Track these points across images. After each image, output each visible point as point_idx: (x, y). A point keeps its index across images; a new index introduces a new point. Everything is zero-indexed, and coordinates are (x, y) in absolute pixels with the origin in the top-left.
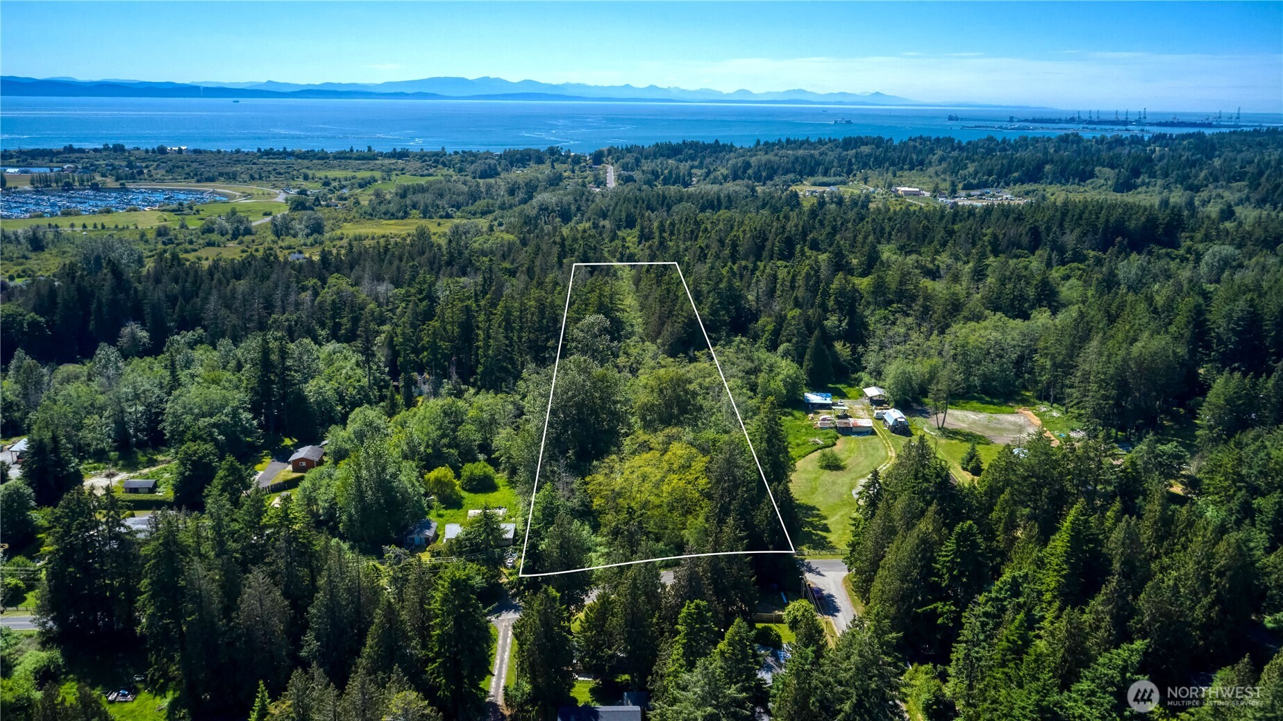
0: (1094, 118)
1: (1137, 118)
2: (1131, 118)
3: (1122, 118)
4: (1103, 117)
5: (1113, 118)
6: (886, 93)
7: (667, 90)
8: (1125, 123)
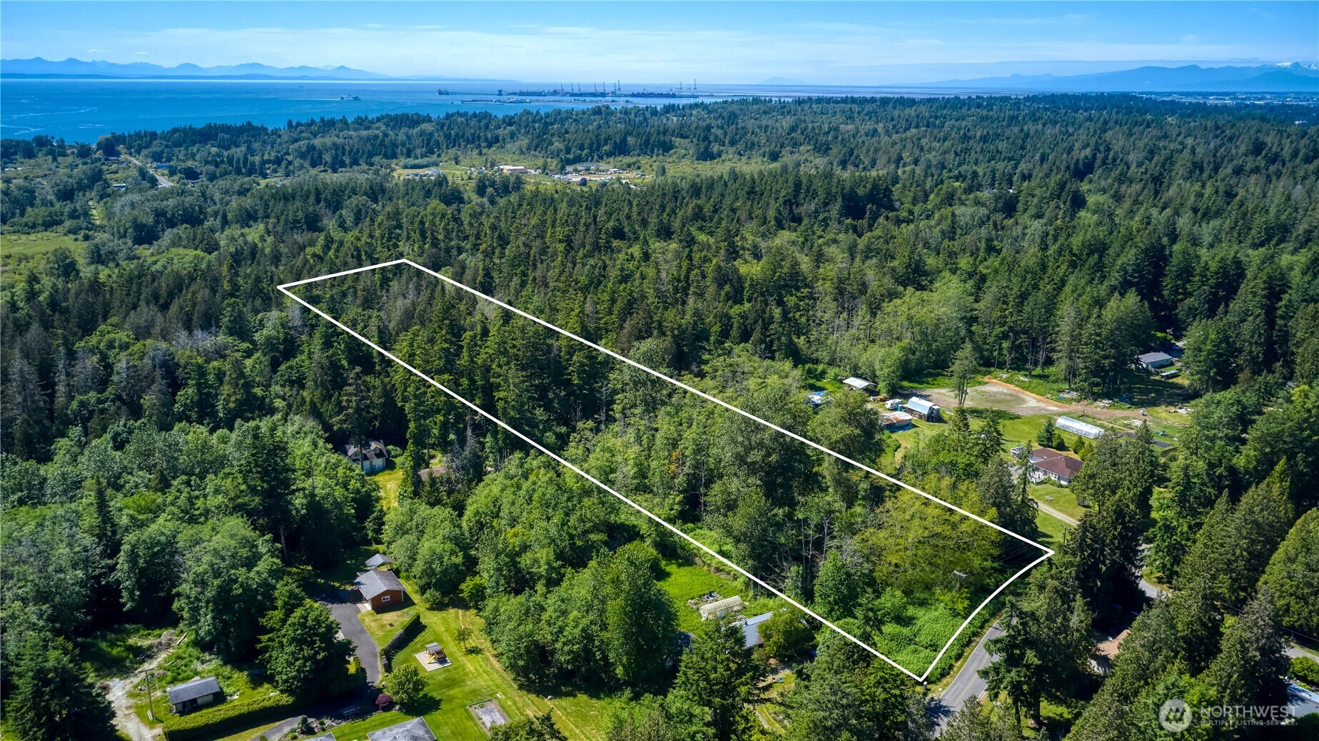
0: (576, 90)
1: (613, 89)
2: (608, 90)
3: (600, 90)
4: (584, 90)
5: (592, 90)
6: (352, 67)
7: (93, 64)
8: (603, 95)
